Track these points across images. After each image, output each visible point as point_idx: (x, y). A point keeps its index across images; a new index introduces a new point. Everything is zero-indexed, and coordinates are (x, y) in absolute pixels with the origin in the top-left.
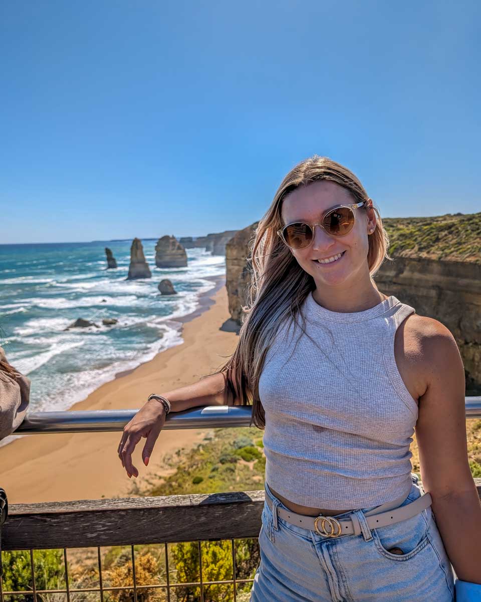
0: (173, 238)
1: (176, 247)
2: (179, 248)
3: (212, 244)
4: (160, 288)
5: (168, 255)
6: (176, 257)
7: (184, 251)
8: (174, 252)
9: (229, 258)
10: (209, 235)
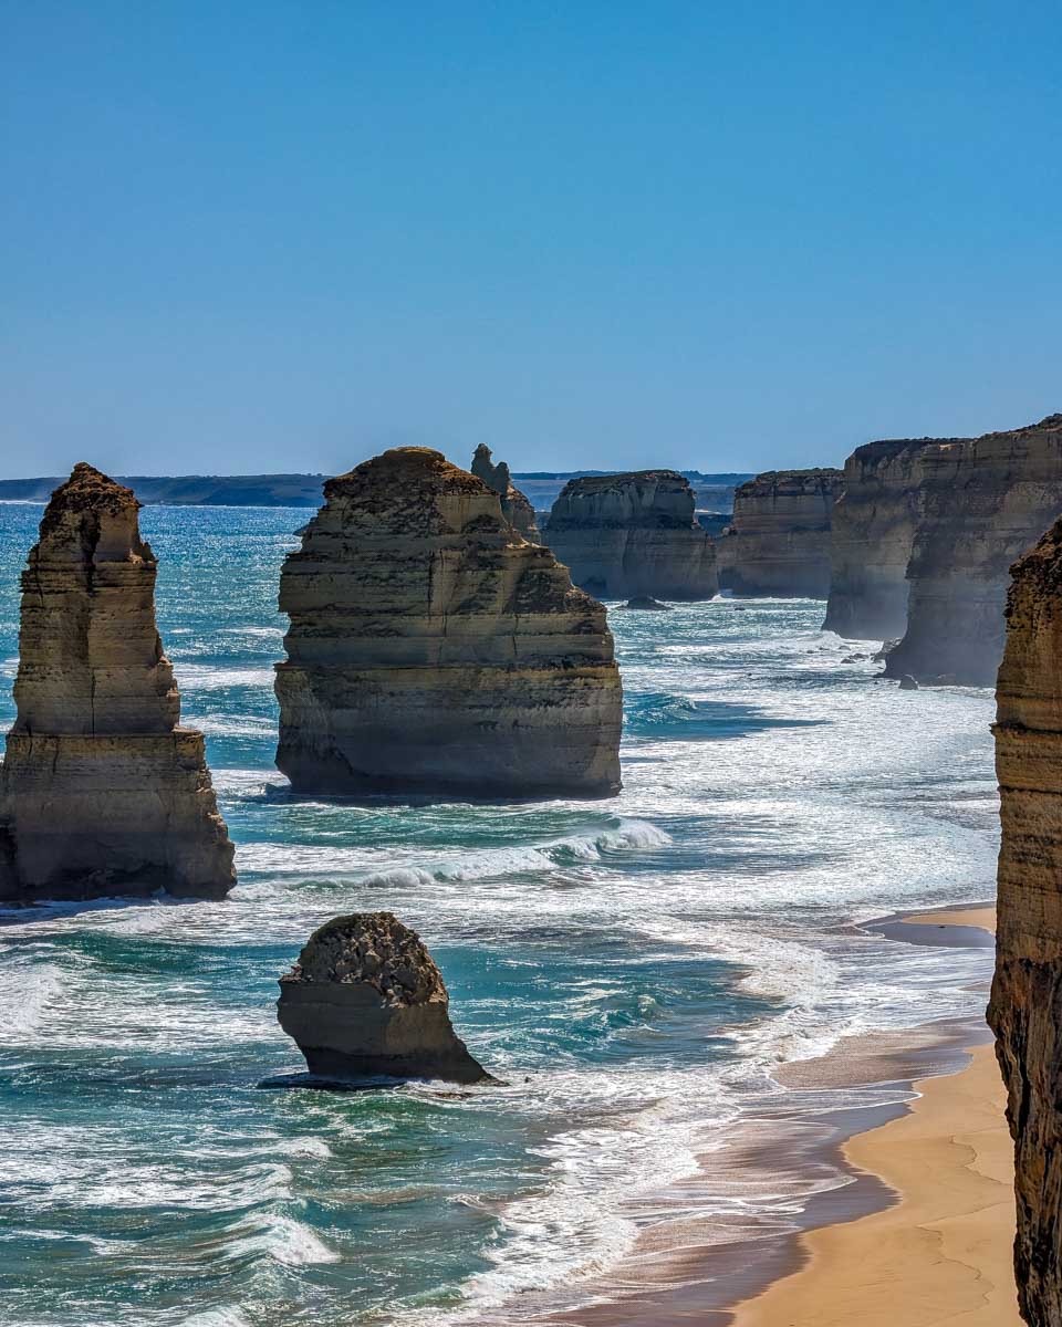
0: (488, 475)
1: (506, 579)
2: (536, 591)
3: (893, 560)
4: (294, 1006)
5: (415, 662)
6: (490, 678)
7: (594, 628)
8: (482, 624)
9: (1023, 709)
10: (869, 456)
